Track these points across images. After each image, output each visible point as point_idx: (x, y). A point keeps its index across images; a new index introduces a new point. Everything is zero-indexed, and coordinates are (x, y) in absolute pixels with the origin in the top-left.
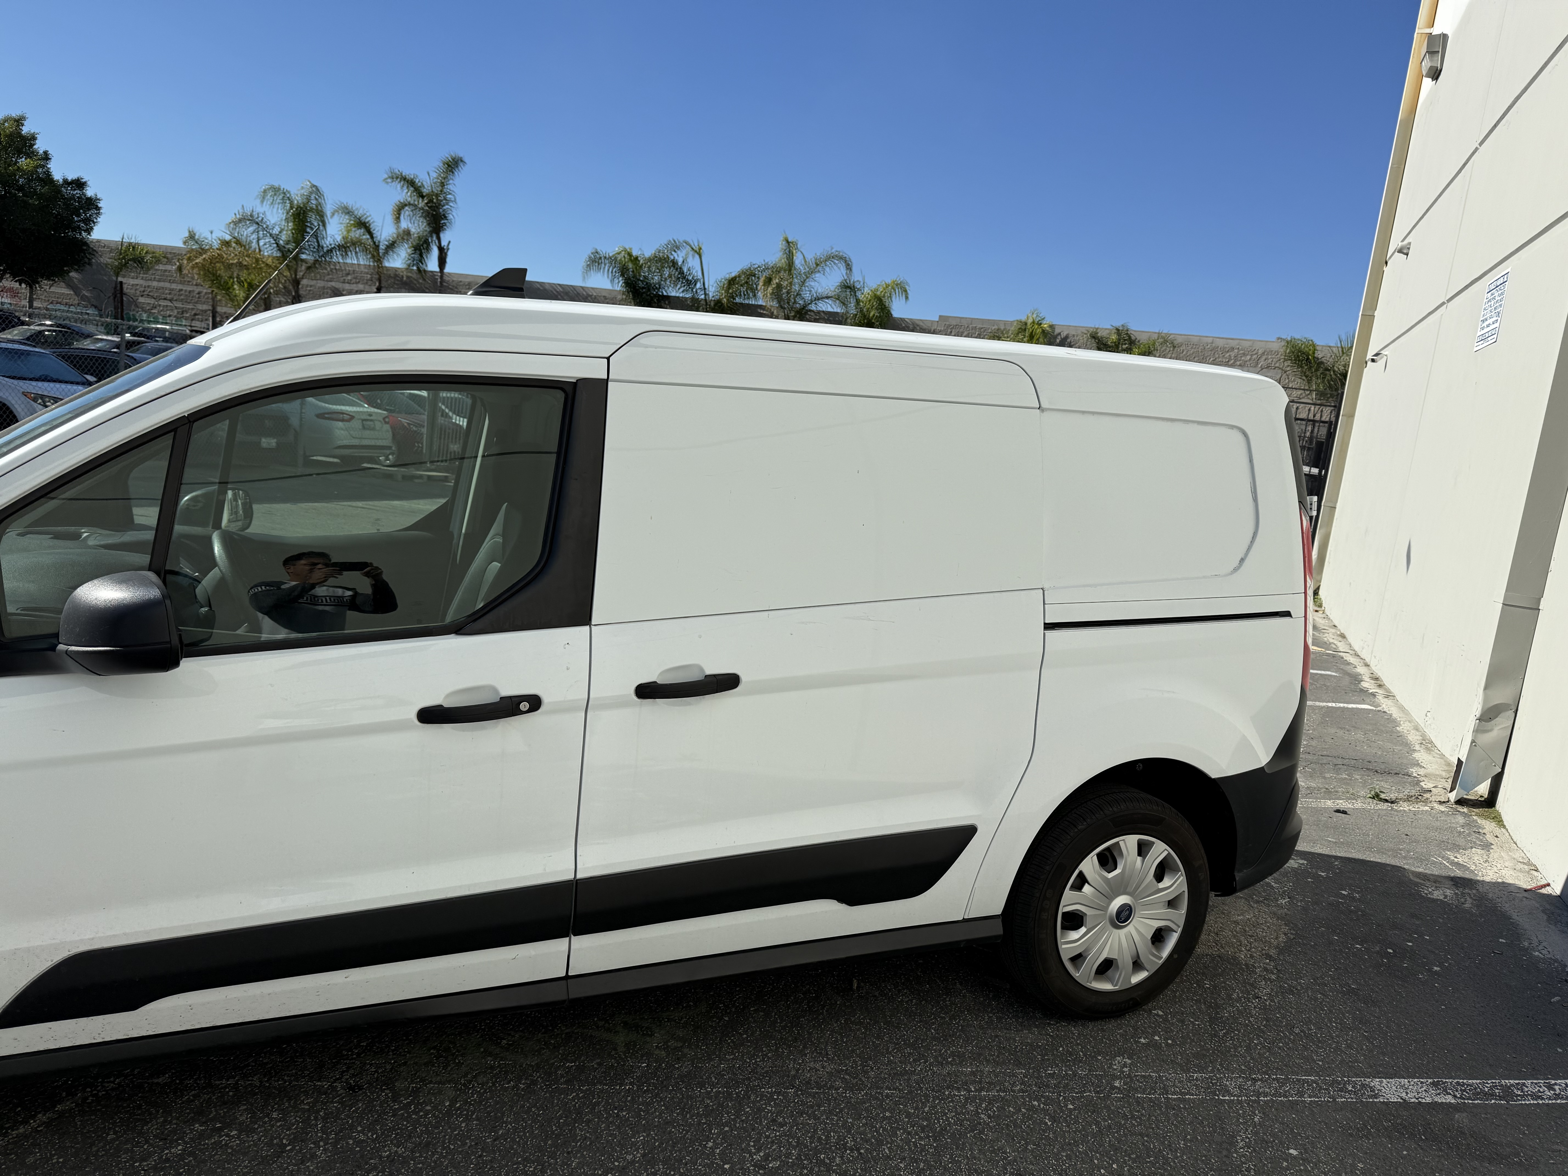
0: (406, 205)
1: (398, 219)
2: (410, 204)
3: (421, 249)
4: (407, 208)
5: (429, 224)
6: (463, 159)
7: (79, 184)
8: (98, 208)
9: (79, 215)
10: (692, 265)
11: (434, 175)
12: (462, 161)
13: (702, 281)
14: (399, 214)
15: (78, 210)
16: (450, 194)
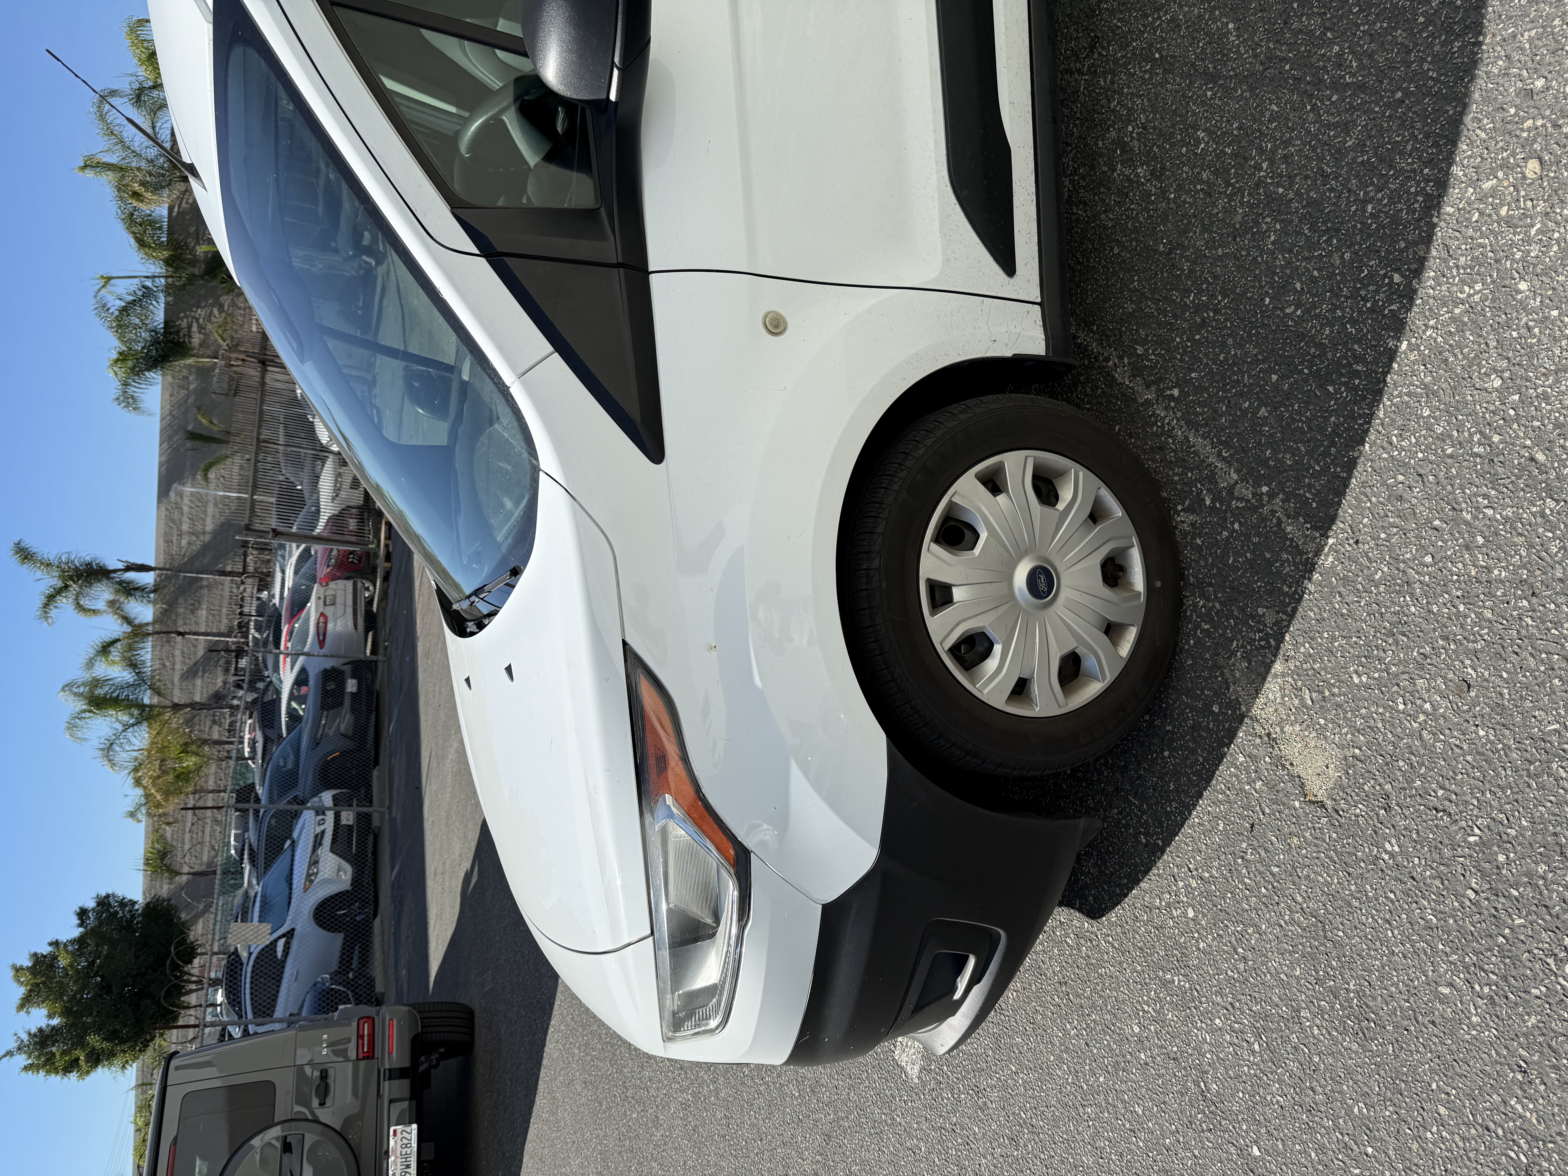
0: (78, 603)
1: (95, 612)
2: (76, 599)
3: (129, 590)
4: (81, 602)
5: (99, 581)
6: (16, 542)
7: (82, 914)
8: (108, 896)
9: (116, 913)
10: (125, 289)
11: (39, 574)
12: (19, 544)
13: (143, 279)
14: (90, 610)
15: (111, 914)
16: (60, 558)
